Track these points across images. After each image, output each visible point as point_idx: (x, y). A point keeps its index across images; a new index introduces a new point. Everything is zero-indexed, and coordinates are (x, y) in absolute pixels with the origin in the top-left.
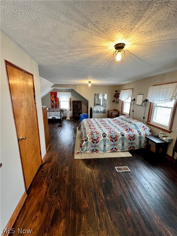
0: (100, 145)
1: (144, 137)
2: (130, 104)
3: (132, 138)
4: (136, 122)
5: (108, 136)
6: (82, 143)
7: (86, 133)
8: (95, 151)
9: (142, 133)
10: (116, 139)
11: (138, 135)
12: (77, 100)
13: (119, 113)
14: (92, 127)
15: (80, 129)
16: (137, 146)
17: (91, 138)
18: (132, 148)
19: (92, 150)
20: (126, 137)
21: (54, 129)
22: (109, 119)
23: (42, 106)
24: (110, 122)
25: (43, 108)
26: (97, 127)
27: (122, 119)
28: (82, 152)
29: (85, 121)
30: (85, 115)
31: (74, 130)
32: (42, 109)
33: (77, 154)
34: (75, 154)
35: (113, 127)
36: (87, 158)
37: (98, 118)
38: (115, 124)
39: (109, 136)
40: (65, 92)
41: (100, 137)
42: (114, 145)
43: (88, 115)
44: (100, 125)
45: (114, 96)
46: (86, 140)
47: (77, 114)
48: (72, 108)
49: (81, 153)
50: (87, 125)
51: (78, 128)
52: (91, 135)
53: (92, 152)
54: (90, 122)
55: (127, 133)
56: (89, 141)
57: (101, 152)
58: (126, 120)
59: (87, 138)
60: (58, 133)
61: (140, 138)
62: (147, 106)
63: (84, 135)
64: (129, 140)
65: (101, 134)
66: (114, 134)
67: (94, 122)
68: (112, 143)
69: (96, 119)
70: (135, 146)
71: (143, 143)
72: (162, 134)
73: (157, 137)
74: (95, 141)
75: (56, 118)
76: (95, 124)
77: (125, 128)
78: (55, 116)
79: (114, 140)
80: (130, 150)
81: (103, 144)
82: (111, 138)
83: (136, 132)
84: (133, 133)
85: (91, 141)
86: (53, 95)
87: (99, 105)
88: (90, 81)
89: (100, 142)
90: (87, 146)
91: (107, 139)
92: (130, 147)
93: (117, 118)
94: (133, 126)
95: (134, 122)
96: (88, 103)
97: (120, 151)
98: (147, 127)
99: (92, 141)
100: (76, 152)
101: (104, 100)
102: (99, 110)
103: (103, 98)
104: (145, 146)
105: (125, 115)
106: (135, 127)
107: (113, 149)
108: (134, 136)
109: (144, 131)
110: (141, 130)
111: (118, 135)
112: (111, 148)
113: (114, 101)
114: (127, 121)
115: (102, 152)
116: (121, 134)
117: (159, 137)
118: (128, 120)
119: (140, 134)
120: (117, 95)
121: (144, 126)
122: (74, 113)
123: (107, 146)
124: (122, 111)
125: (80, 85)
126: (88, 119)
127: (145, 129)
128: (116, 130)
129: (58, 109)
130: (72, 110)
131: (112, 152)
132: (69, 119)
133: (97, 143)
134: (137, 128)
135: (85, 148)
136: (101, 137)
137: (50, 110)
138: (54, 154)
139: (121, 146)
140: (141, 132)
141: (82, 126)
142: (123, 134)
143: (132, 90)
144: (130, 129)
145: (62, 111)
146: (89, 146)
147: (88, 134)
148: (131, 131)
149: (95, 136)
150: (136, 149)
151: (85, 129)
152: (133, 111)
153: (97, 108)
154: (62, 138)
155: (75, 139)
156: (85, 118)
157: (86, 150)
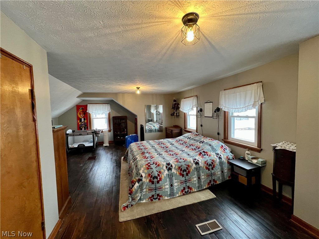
0: (165, 186)
1: (226, 161)
2: (195, 117)
3: (210, 166)
4: (210, 140)
5: (174, 168)
6: (133, 186)
7: (139, 166)
8: (156, 197)
9: (222, 156)
10: (187, 171)
11: (218, 160)
12: (120, 115)
13: (181, 129)
14: (147, 155)
15: (126, 159)
16: (219, 177)
17: (147, 175)
18: (212, 183)
19: (150, 198)
20: (202, 165)
21: (81, 165)
22: (170, 140)
23: (53, 126)
24: (172, 144)
25: (55, 130)
26: (155, 155)
27: (189, 138)
28: (133, 203)
29: (133, 145)
30: (133, 136)
31: (117, 163)
32: (53, 131)
33: (125, 210)
34: (120, 211)
35: (179, 151)
36: (144, 215)
37: (153, 139)
38: (180, 147)
39: (177, 167)
40: (101, 105)
41: (162, 171)
42: (186, 181)
43: (137, 136)
44: (159, 150)
45: (173, 108)
46: (139, 180)
47: (120, 137)
48: (112, 128)
49: (132, 205)
50: (139, 152)
51: (123, 158)
52: (148, 169)
53: (152, 200)
54: (142, 147)
55: (201, 159)
56: (145, 180)
57: (166, 198)
58: (195, 139)
59: (142, 176)
60: (87, 172)
61: (221, 163)
62: (220, 117)
63: (134, 171)
64: (207, 170)
65: (163, 165)
66: (183, 164)
67: (149, 147)
68: (183, 179)
69: (151, 141)
70: (216, 178)
71: (226, 171)
72: (249, 154)
73: (243, 160)
74: (155, 179)
75: (86, 145)
76: (150, 149)
77: (197, 151)
78: (83, 142)
79: (185, 173)
80: (210, 185)
81: (168, 183)
82: (179, 171)
83: (214, 156)
84: (210, 158)
85: (148, 180)
86: (81, 110)
87: (152, 121)
88: (139, 87)
89: (162, 180)
90: (142, 190)
91: (174, 172)
92: (210, 181)
93: (181, 138)
94: (209, 147)
95: (207, 140)
96: (136, 120)
97: (196, 190)
98: (226, 146)
99: (150, 181)
100: (122, 205)
101: (158, 113)
102: (153, 128)
103: (157, 111)
104: (230, 175)
105: (191, 132)
106: (210, 149)
107: (184, 189)
108: (212, 163)
109: (224, 153)
110: (219, 151)
111: (190, 164)
112: (182, 188)
113: (172, 115)
114: (197, 141)
115: (168, 197)
116: (194, 161)
117: (246, 159)
118: (198, 138)
119: (220, 158)
120: (176, 106)
121: (222, 146)
122: (115, 135)
123: (176, 184)
124: (185, 128)
125: (124, 93)
126: (138, 143)
127: (224, 150)
128: (185, 156)
129: (89, 131)
130: (112, 131)
131: (184, 194)
132: (108, 145)
133: (158, 182)
134: (213, 149)
135: (137, 195)
136: (165, 170)
137: (75, 133)
138: (78, 218)
139: (197, 182)
140: (220, 155)
141: (130, 155)
142: (197, 161)
143: (196, 98)
144: (204, 152)
145: (95, 133)
146: (144, 190)
147: (142, 169)
148: (207, 155)
149: (154, 170)
150: (218, 182)
151: (135, 159)
152: (201, 126)
153: (150, 125)
154: (96, 179)
155: (120, 179)
156: (133, 141)
157: (140, 199)
